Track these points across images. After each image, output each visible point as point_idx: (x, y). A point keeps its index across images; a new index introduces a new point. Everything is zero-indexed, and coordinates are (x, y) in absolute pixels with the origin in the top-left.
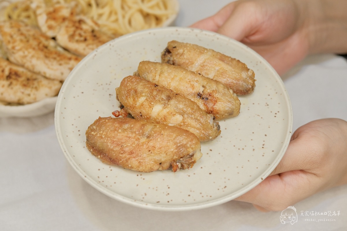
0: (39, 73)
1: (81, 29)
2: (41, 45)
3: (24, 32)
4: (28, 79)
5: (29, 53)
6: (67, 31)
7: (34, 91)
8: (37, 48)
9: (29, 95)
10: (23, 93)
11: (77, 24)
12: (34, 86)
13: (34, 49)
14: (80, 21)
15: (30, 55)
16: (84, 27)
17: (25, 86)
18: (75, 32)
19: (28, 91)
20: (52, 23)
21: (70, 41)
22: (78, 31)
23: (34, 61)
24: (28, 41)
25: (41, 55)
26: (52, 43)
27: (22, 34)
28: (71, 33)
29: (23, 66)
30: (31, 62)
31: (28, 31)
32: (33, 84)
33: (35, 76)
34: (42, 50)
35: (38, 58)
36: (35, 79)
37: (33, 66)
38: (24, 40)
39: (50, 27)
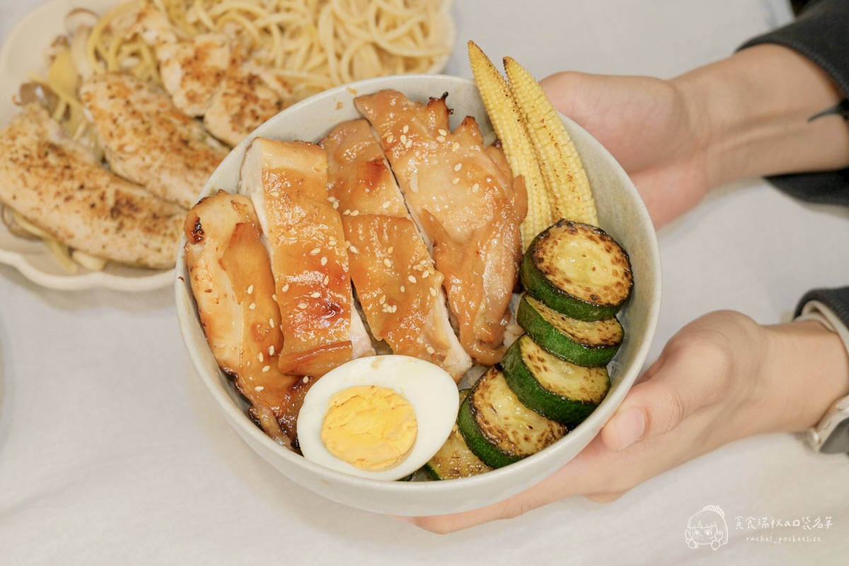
0: (176, 202)
1: (256, 100)
2: (175, 138)
3: (138, 107)
4: (155, 217)
5: (154, 159)
6: (227, 106)
7: (168, 241)
8: (167, 145)
9: (159, 250)
10: (146, 246)
11: (246, 89)
12: (169, 232)
13: (162, 149)
14: (253, 80)
15: (157, 164)
16: (261, 93)
17: (148, 230)
18: (242, 107)
19: (156, 242)
20: (195, 86)
21: (234, 129)
22: (251, 106)
23: (166, 178)
24: (148, 131)
25: (178, 162)
26: (195, 130)
27: (134, 113)
28: (236, 110)
29: (141, 185)
30: (159, 180)
31: (145, 102)
32: (166, 228)
33: (167, 210)
34: (179, 151)
35: (173, 171)
36: (169, 216)
37: (165, 188)
38: (142, 128)
39: (192, 98)
